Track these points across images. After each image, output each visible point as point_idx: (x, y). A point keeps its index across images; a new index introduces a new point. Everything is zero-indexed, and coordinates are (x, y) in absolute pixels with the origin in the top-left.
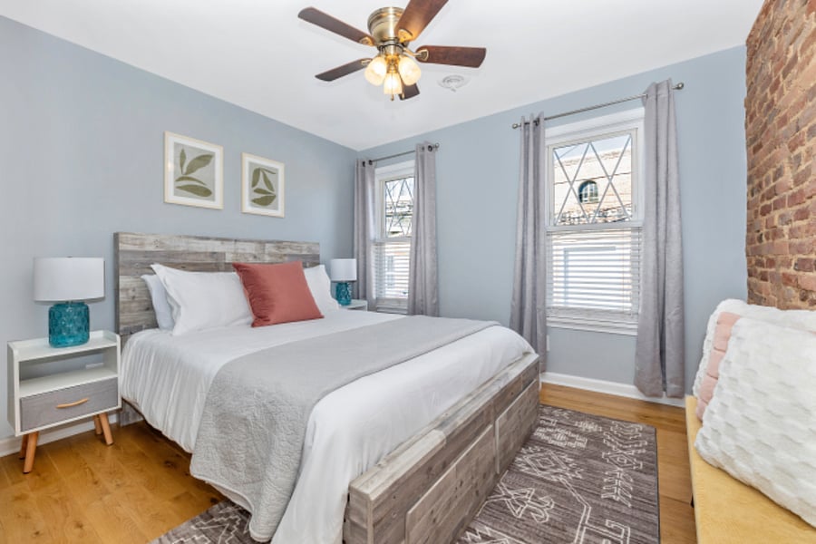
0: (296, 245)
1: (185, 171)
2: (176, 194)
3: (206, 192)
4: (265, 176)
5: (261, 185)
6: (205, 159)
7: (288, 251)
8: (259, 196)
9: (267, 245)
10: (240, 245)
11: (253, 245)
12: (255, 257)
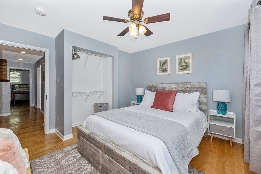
0: (192, 83)
1: (161, 66)
2: (160, 73)
3: (166, 71)
4: (184, 60)
5: (183, 63)
6: (165, 62)
7: (189, 86)
8: (182, 67)
9: (180, 84)
10: (171, 85)
11: (175, 84)
12: (175, 88)
